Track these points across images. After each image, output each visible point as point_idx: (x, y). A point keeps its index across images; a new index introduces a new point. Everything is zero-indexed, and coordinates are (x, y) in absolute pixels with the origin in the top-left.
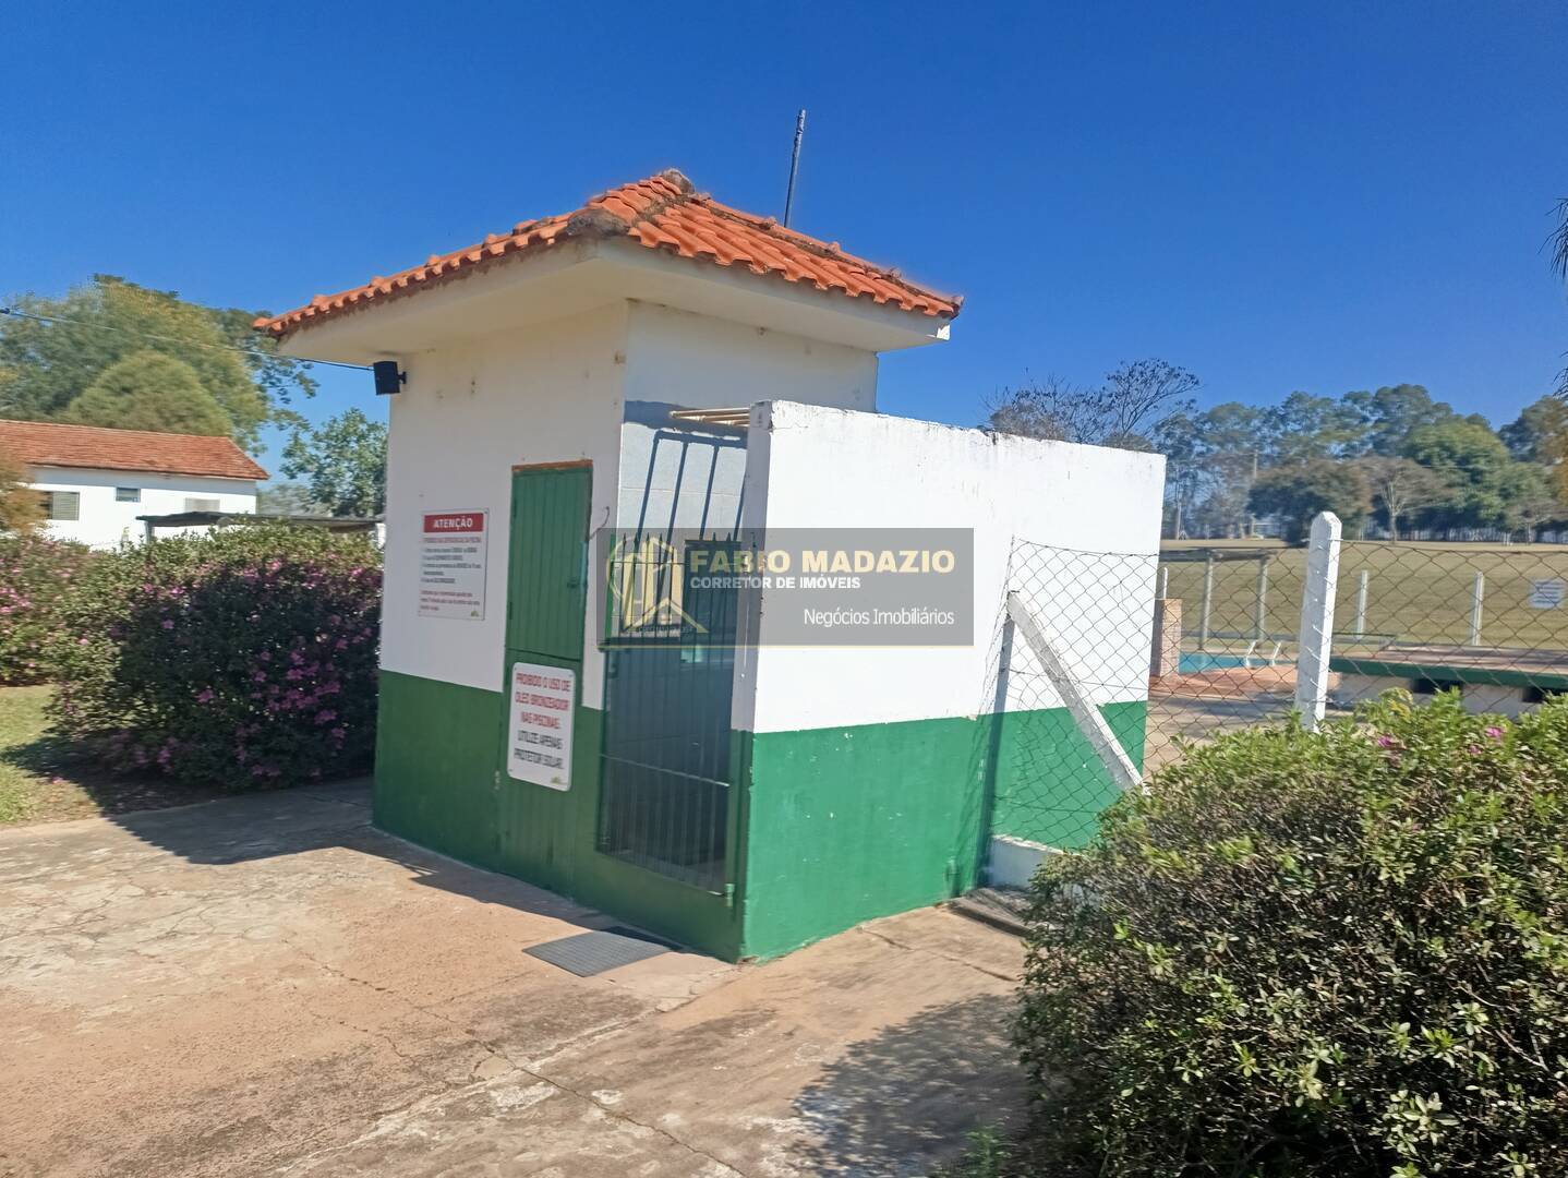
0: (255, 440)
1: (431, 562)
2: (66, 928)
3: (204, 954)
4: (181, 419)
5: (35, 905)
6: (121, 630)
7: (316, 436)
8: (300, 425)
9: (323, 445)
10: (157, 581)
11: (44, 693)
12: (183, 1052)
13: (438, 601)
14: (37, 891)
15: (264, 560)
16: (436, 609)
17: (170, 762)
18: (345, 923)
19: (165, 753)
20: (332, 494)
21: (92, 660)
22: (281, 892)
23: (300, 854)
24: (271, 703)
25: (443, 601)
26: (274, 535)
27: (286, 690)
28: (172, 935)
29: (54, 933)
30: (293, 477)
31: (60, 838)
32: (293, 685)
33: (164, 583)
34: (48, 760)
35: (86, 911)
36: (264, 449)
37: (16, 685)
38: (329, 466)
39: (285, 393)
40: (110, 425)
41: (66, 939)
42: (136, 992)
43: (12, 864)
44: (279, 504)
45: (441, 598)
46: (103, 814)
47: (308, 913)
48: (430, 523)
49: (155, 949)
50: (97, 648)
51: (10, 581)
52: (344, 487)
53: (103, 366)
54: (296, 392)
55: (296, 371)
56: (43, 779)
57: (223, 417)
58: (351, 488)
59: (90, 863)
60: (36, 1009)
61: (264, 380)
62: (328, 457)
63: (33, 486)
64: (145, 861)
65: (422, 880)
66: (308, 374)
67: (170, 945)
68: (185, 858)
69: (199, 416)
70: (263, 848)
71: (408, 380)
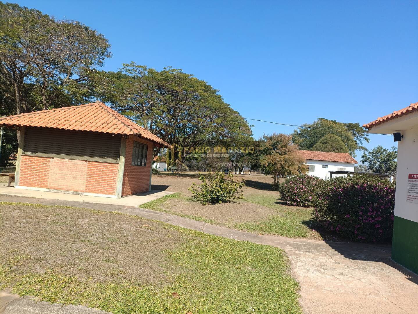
0: (354, 154)
1: (411, 187)
2: (318, 266)
3: (350, 282)
4: (337, 149)
5: (311, 258)
6: (328, 197)
7: (370, 153)
8: (365, 150)
9: (371, 155)
10: (337, 187)
11: (311, 209)
12: (348, 306)
13: (413, 198)
14: (311, 255)
15: (362, 184)
16: (412, 200)
17: (339, 231)
18: (387, 285)
19: (338, 228)
20: (373, 167)
21: (322, 204)
22: (368, 271)
23: (372, 262)
24: (363, 220)
25: (415, 199)
26: (364, 177)
27: (367, 218)
28: (342, 274)
29: (316, 266)
30: (364, 163)
31: (316, 244)
32: (369, 216)
33: (338, 188)
34: (311, 225)
35: (322, 263)
36: (356, 156)
37: (303, 207)
38: (373, 160)
39: (362, 142)
40: (322, 151)
41: (319, 268)
42: (335, 286)
43: (306, 247)
44: (359, 170)
45: (414, 197)
46: (323, 240)
47: (376, 279)
48: (410, 176)
49: (338, 277)
50: (323, 201)
51: (303, 184)
52: (377, 165)
53: (320, 138)
54: (364, 142)
55: (364, 137)
56: (311, 229)
57: (347, 149)
58: (378, 166)
59: (322, 251)
60: (313, 283)
61: (356, 139)
62: (373, 158)
63: (306, 164)
64: (334, 254)
65: (409, 279)
66: (367, 137)
67: (342, 277)
68: (343, 256)
69: (341, 148)
70: (362, 258)
71: (404, 137)
